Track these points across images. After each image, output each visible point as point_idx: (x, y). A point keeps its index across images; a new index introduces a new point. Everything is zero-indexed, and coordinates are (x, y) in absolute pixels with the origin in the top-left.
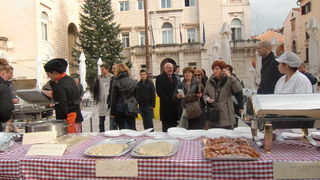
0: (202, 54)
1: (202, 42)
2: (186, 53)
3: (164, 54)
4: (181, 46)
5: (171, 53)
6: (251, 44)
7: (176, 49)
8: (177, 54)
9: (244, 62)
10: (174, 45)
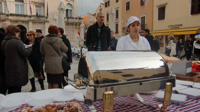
0: (46, 24)
1: (46, 15)
2: (34, 22)
3: (16, 21)
4: (30, 17)
5: (23, 22)
6: (78, 21)
7: (27, 19)
8: (27, 22)
9: (73, 31)
10: (25, 16)
